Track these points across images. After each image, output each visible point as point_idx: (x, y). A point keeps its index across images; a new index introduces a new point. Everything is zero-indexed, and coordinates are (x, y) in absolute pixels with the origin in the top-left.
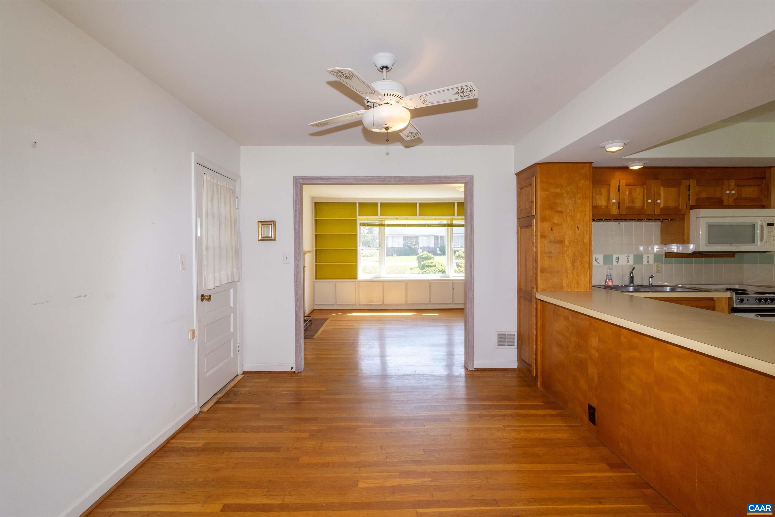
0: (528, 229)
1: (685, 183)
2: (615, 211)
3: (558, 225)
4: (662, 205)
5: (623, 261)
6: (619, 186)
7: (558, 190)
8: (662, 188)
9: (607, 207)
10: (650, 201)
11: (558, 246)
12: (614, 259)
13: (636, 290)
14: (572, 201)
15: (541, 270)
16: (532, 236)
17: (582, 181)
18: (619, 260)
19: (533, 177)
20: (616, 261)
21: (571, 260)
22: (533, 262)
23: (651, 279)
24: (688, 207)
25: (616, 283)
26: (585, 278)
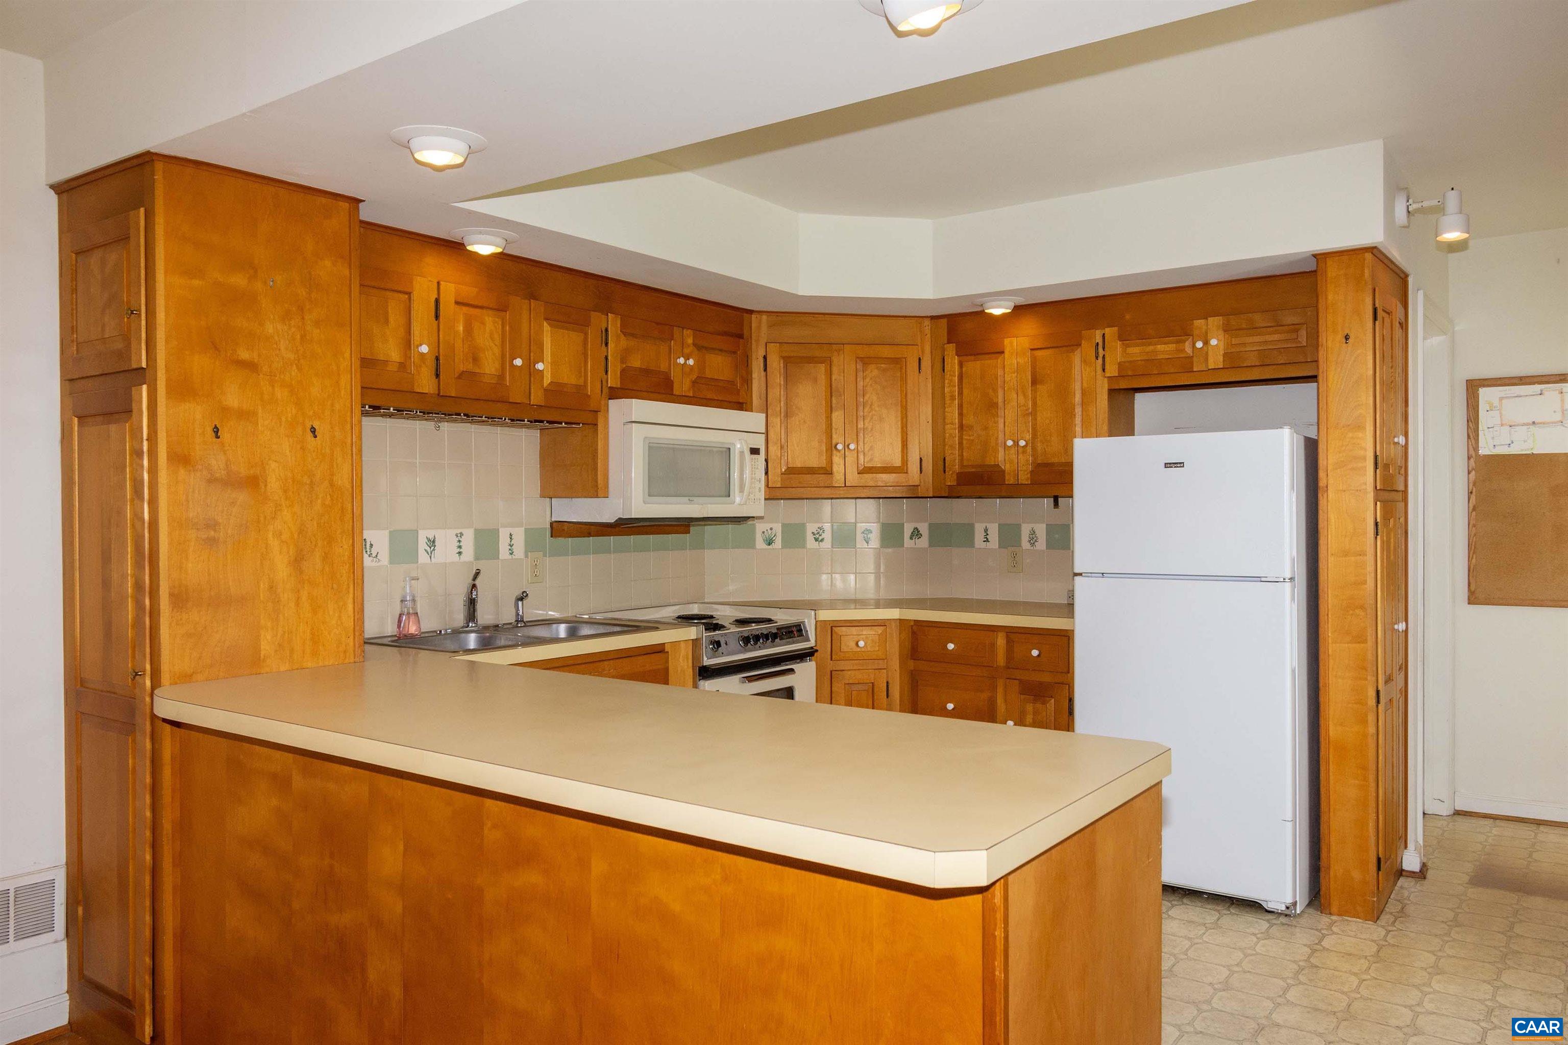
0: (113, 428)
1: (598, 320)
2: (425, 383)
3: (245, 415)
4: (547, 381)
5: (446, 552)
6: (437, 301)
7: (239, 280)
8: (546, 326)
9: (402, 366)
10: (518, 362)
11: (242, 497)
12: (422, 545)
13: (486, 645)
14: (293, 329)
15: (171, 595)
16: (131, 455)
17: (328, 263)
18: (435, 546)
19: (137, 208)
20: (426, 550)
21: (291, 553)
22: (138, 565)
23: (520, 603)
24: (605, 391)
25: (429, 623)
26: (340, 617)
